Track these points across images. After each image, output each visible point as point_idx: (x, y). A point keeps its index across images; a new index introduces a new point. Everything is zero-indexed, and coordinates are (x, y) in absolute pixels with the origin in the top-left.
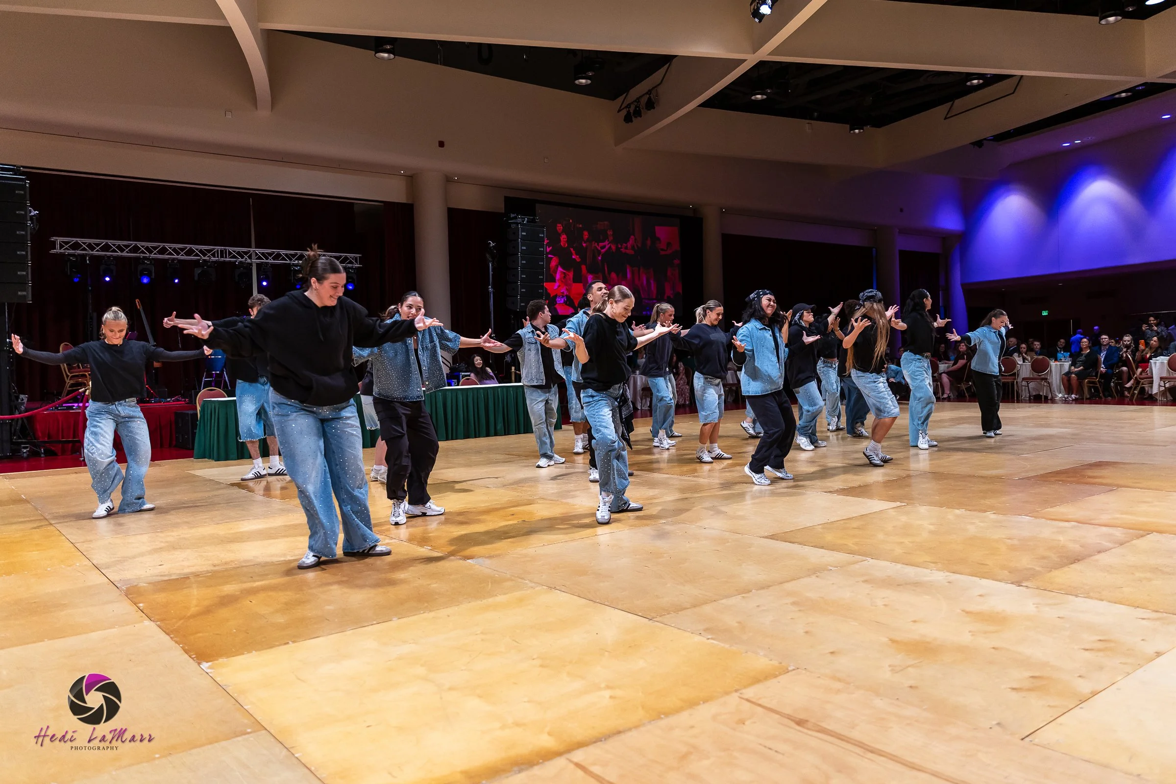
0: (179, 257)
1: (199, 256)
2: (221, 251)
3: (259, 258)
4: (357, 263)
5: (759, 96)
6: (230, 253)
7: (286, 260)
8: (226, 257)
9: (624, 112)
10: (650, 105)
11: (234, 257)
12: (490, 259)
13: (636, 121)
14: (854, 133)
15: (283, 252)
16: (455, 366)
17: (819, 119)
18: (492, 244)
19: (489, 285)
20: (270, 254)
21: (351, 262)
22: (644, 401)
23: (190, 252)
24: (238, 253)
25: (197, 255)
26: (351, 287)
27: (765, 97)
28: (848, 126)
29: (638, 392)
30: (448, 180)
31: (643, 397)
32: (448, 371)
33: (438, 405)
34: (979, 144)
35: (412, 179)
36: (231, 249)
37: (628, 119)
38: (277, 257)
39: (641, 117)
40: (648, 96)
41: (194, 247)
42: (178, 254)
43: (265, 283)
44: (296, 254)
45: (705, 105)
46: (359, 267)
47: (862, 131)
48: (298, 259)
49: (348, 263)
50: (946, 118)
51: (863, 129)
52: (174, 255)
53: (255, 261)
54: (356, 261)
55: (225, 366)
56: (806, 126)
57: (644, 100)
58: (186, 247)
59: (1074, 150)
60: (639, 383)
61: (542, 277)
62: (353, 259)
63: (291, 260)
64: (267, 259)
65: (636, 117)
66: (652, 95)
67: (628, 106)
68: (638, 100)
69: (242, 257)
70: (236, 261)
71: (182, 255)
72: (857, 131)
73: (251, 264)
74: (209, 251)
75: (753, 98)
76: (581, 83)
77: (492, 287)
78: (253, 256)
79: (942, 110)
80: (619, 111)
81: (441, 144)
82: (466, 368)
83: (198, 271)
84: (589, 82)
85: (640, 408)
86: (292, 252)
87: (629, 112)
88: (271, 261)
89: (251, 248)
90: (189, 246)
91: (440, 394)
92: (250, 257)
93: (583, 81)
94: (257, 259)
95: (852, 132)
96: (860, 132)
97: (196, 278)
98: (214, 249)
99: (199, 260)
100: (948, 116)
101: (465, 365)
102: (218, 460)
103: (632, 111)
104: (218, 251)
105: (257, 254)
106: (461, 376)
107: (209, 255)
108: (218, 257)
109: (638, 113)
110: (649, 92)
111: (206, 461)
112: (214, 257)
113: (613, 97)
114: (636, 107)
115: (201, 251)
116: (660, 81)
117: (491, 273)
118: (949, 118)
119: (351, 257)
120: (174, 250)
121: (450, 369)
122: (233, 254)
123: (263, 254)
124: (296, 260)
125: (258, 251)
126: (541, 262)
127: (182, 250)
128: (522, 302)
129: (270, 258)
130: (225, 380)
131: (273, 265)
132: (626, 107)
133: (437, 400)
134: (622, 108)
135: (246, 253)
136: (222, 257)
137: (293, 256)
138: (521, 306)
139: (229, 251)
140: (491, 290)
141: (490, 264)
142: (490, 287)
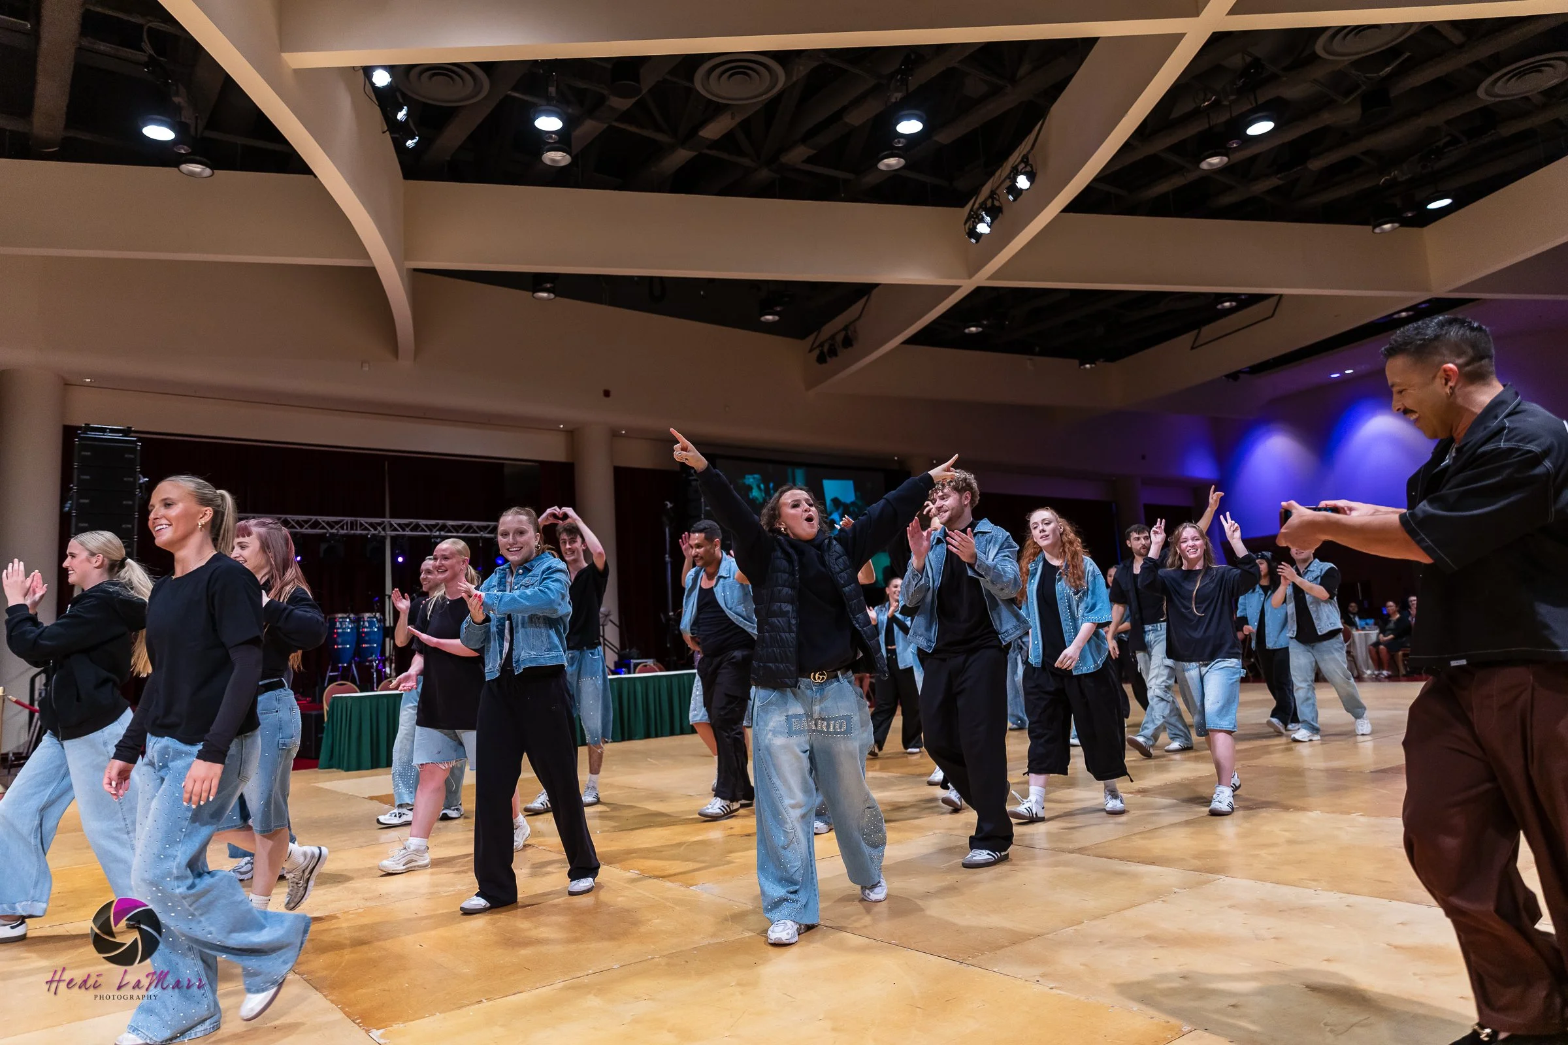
0: (304, 531)
1: (325, 528)
2: (352, 523)
3: (396, 530)
5: (973, 329)
6: (361, 525)
7: (426, 531)
8: (356, 530)
9: (817, 352)
10: (848, 342)
11: (366, 529)
12: (667, 523)
13: (832, 362)
14: (1085, 368)
15: (422, 522)
16: (624, 652)
17: (1043, 353)
18: (669, 505)
19: (666, 554)
20: (408, 525)
23: (316, 525)
24: (371, 525)
25: (323, 528)
27: (980, 329)
28: (1077, 362)
30: (614, 434)
32: (616, 658)
34: (1234, 376)
35: (573, 435)
36: (362, 520)
37: (821, 359)
38: (416, 527)
39: (836, 355)
40: (844, 332)
41: (320, 518)
42: (301, 527)
43: (400, 559)
44: (438, 524)
45: (911, 341)
47: (1093, 366)
48: (440, 530)
50: (1192, 348)
51: (1095, 364)
52: (296, 528)
53: (390, 533)
55: (353, 658)
56: (1028, 364)
57: (840, 338)
58: (311, 519)
59: (1345, 380)
63: (431, 531)
64: (404, 530)
65: (830, 357)
66: (849, 332)
67: (821, 345)
68: (833, 337)
69: (376, 529)
70: (368, 534)
71: (306, 529)
72: (1088, 366)
73: (384, 538)
74: (337, 523)
75: (967, 331)
76: (769, 320)
77: (670, 557)
78: (388, 527)
79: (1187, 338)
80: (811, 351)
81: (607, 394)
83: (323, 546)
84: (777, 318)
86: (433, 522)
87: (822, 353)
88: (408, 533)
89: (384, 517)
90: (314, 518)
92: (384, 529)
93: (770, 317)
94: (392, 531)
95: (1082, 367)
96: (1091, 368)
97: (322, 555)
98: (343, 520)
99: (326, 533)
100: (1196, 345)
102: (348, 769)
103: (826, 348)
104: (347, 523)
105: (391, 525)
106: (632, 665)
107: (337, 527)
108: (347, 529)
109: (833, 352)
110: (846, 328)
111: (334, 772)
112: (343, 529)
113: (802, 336)
114: (831, 345)
115: (328, 523)
116: (857, 316)
117: (668, 539)
118: (1196, 347)
120: (298, 522)
121: (618, 654)
122: (365, 525)
123: (399, 525)
124: (437, 530)
125: (395, 522)
127: (306, 522)
129: (407, 529)
130: (353, 675)
131: (411, 538)
132: (818, 346)
134: (815, 346)
135: (380, 524)
136: (352, 529)
137: (434, 526)
139: (361, 523)
140: (667, 558)
141: (667, 530)
142: (667, 556)
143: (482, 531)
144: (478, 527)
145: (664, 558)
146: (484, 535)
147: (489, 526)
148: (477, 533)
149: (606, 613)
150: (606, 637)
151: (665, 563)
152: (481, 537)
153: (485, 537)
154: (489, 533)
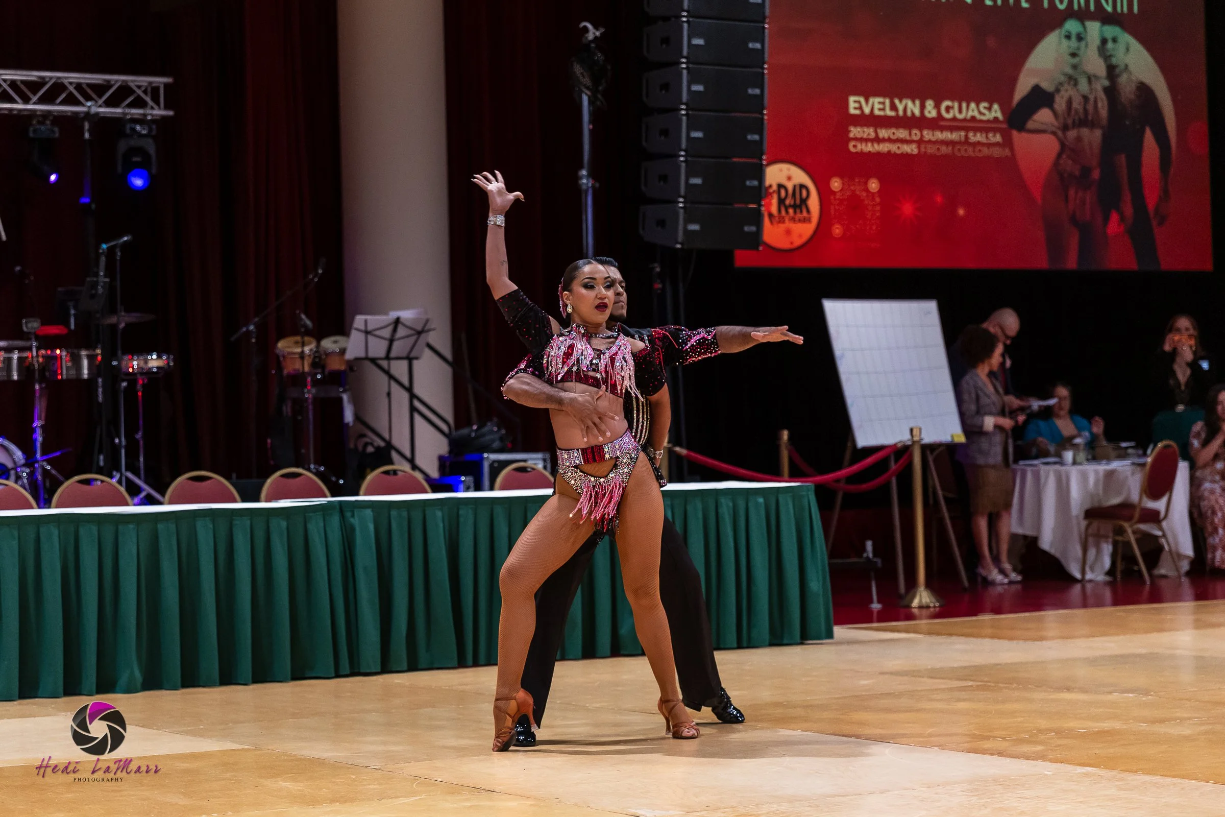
4: (158, 104)
12: (587, 81)
18: (592, 32)
19: (581, 167)
21: (139, 103)
22: (1092, 552)
26: (139, 182)
29: (1074, 522)
31: (1091, 540)
33: (432, 551)
46: (164, 118)
49: (130, 105)
54: (156, 100)
60: (1075, 492)
61: (756, 137)
62: (145, 92)
77: (591, 175)
82: (501, 439)
85: (1078, 576)
91: (439, 514)
101: (499, 429)
106: (486, 466)
117: (587, 127)
119: (139, 87)
126: (754, 86)
128: (688, 220)
133: (430, 534)
138: (686, 232)
140: (585, 181)
141: (585, 99)
142: (584, 172)
143: (88, 98)
144: (79, 87)
145: (578, 178)
146: (94, 110)
147: (107, 86)
148: (78, 103)
149: (419, 328)
150: (417, 390)
151: (578, 192)
152: (87, 115)
153: (97, 114)
154: (108, 104)
